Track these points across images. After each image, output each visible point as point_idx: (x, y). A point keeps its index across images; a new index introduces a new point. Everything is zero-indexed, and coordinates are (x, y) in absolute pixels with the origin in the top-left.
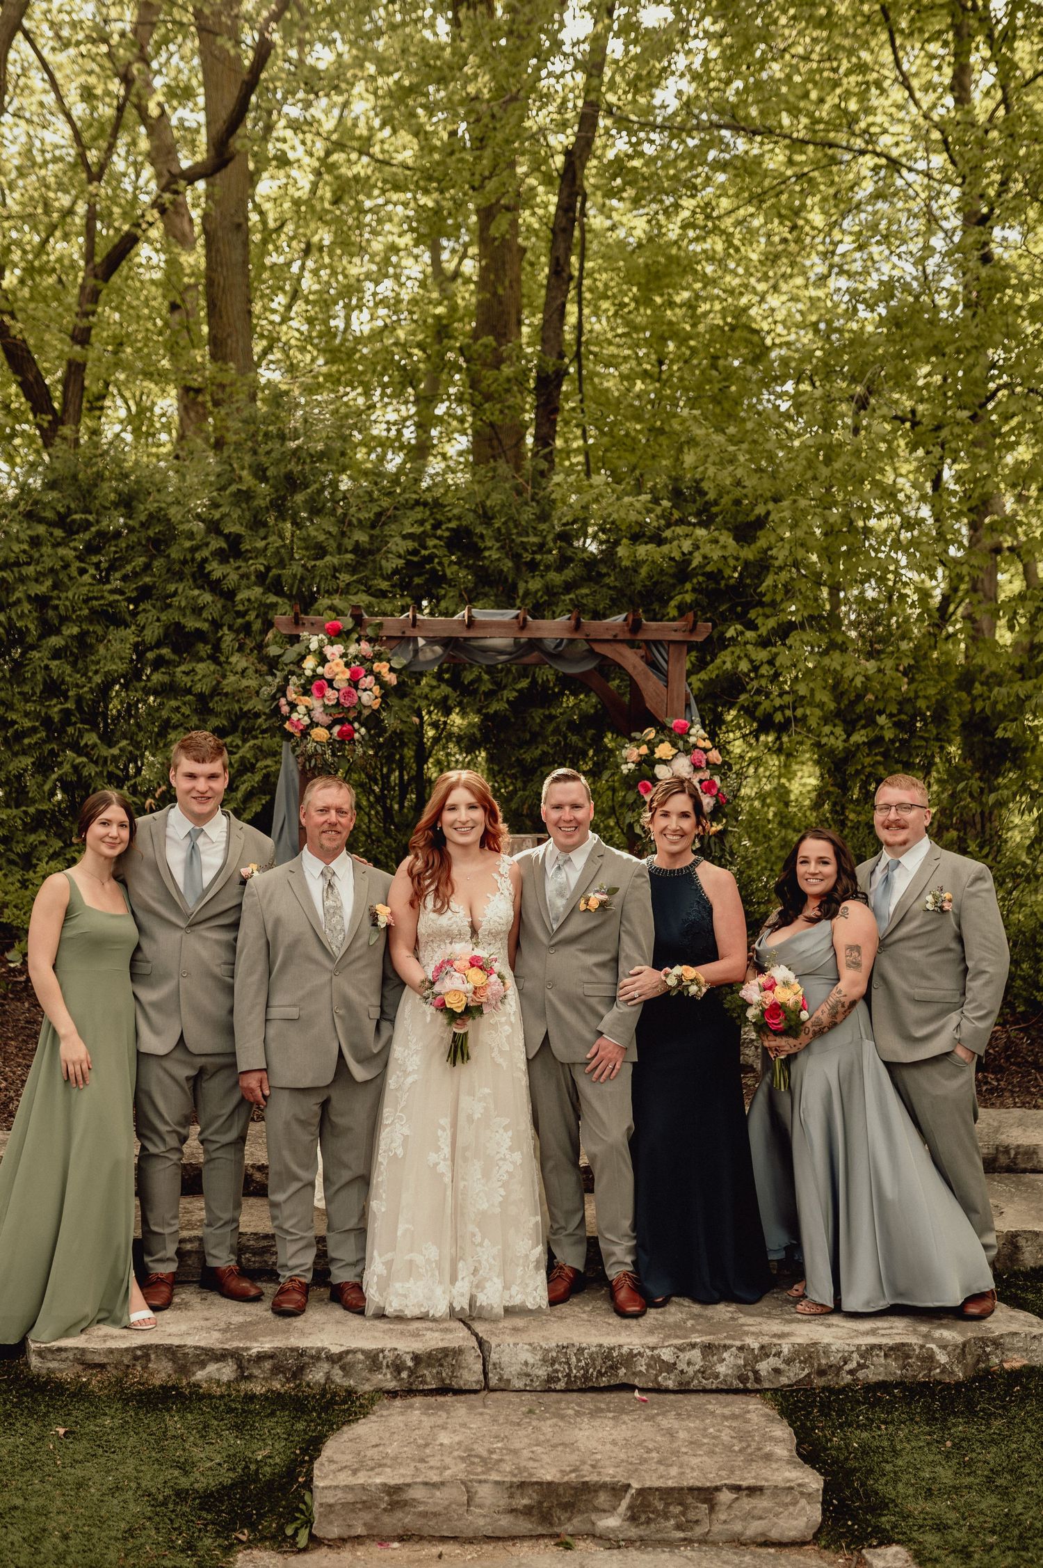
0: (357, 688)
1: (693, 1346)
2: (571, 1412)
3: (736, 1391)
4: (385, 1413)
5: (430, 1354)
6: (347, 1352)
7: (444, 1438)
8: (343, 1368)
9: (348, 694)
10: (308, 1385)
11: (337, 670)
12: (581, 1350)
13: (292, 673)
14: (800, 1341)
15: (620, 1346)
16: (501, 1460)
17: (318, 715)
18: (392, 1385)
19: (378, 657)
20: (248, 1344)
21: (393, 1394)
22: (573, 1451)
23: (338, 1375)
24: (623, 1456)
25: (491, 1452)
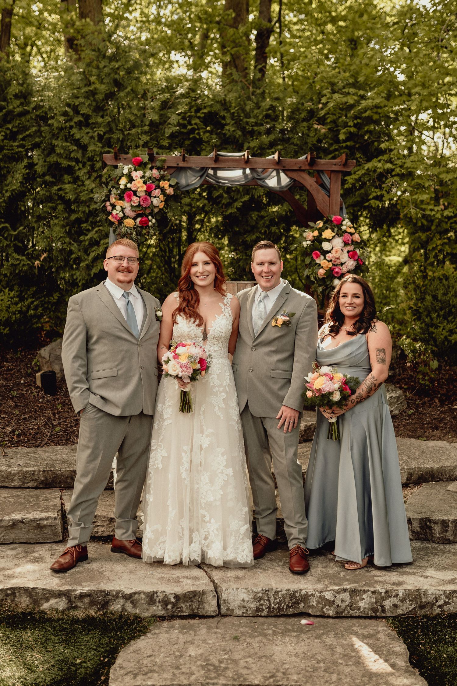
0: (150, 196)
1: (345, 590)
2: (270, 632)
3: (370, 618)
4: (157, 631)
5: (185, 595)
6: (135, 593)
7: (192, 651)
8: (132, 602)
9: (145, 199)
10: (111, 613)
11: (139, 185)
12: (277, 593)
13: (113, 187)
14: (409, 587)
15: (301, 590)
16: (227, 668)
17: (128, 211)
18: (162, 613)
19: (163, 178)
20: (75, 588)
21: (163, 618)
22: (272, 661)
23: (129, 607)
24: (303, 666)
25: (221, 662)
